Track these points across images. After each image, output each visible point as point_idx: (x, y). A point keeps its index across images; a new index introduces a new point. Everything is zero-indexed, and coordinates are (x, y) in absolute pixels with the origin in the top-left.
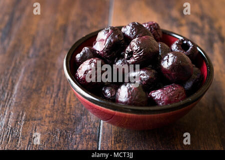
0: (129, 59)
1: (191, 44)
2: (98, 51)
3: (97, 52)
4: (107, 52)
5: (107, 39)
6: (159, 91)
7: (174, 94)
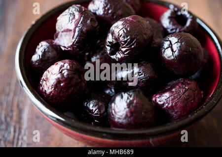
0: (113, 53)
1: (188, 16)
2: (65, 47)
3: (63, 49)
4: (78, 47)
5: (75, 28)
6: (167, 95)
7: (188, 95)
